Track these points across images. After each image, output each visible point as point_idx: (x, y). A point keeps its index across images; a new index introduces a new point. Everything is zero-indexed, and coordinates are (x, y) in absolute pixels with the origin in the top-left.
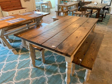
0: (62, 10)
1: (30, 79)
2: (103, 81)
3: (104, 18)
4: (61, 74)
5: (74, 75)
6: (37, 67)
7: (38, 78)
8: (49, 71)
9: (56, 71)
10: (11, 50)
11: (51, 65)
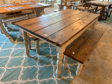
0: (66, 4)
1: (22, 67)
2: (95, 77)
3: (109, 16)
4: (53, 66)
5: (66, 69)
6: (31, 57)
7: (30, 67)
8: (42, 62)
9: (49, 63)
10: (8, 38)
11: (45, 56)
